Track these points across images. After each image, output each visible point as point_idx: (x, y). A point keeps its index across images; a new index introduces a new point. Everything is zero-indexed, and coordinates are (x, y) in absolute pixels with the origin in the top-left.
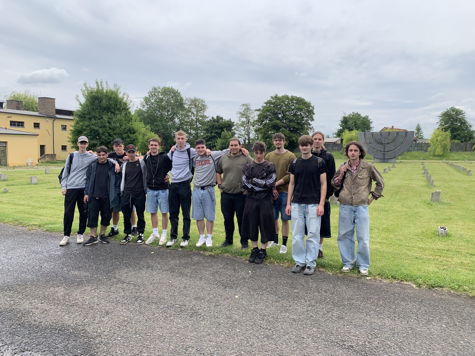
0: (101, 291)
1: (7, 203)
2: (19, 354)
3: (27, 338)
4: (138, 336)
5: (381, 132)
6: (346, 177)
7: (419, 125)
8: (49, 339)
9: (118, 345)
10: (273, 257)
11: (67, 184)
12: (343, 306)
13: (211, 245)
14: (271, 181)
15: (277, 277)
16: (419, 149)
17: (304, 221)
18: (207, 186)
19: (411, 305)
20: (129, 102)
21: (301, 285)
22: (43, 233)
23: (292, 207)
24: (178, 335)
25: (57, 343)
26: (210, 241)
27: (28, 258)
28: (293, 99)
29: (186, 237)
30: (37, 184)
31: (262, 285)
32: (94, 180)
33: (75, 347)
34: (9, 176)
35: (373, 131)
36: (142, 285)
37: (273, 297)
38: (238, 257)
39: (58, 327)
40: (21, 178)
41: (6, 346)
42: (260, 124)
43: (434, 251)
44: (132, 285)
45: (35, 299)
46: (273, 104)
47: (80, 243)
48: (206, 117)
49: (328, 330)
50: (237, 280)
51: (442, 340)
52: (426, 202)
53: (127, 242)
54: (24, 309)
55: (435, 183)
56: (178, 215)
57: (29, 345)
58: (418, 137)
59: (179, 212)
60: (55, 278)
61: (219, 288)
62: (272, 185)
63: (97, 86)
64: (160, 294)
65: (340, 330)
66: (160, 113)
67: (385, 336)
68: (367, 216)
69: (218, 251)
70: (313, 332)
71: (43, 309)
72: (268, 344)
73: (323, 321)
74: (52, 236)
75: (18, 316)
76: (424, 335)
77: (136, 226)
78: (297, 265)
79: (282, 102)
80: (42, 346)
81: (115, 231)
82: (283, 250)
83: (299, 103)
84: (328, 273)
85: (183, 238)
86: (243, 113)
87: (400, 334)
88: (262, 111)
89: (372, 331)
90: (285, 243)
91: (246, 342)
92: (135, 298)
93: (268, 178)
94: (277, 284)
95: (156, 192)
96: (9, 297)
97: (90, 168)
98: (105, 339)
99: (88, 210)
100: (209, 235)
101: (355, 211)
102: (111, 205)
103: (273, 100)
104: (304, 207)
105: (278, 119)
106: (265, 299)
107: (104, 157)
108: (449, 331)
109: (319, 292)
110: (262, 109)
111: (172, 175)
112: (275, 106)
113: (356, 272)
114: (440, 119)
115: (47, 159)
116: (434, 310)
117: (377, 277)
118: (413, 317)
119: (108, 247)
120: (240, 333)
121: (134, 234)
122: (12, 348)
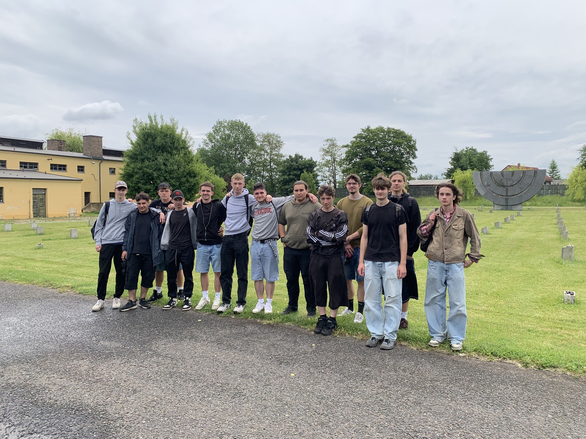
0: (131, 366)
1: (40, 261)
2: (26, 437)
3: (38, 419)
4: (166, 419)
5: (502, 172)
6: (436, 227)
7: (554, 162)
8: (62, 421)
9: (141, 430)
10: (344, 327)
11: (102, 239)
12: (424, 389)
13: (271, 311)
14: (341, 234)
15: (346, 351)
16: (554, 192)
17: (381, 283)
18: (268, 239)
19: (511, 389)
20: (189, 140)
21: (375, 362)
22: (76, 296)
23: (366, 265)
24: (213, 420)
25: (71, 425)
26: (269, 307)
27: (54, 325)
28: (389, 131)
29: (241, 301)
30: (77, 238)
31: (326, 361)
32: (134, 233)
33: (92, 430)
34: (47, 229)
35: (493, 170)
36: (181, 358)
37: (337, 376)
38: (302, 327)
39: (75, 406)
40: (60, 231)
41: (13, 427)
42: (348, 163)
43: (555, 323)
44: (169, 359)
45: (54, 374)
46: (364, 138)
47: (116, 309)
48: (282, 156)
49: (400, 417)
50: (296, 355)
51: (544, 433)
52: (555, 260)
53: (171, 308)
54: (40, 385)
55: (569, 236)
56: (232, 275)
57: (39, 427)
58: (553, 178)
59: (232, 271)
60: (80, 349)
61: (273, 364)
62: (343, 239)
63: (150, 121)
64: (200, 370)
65: (414, 418)
66: (227, 152)
67: (471, 427)
68: (461, 277)
69: (278, 320)
70: (379, 419)
71: (62, 385)
72: (321, 432)
73: (396, 406)
74: (85, 299)
75: (32, 393)
76: (521, 427)
77: (182, 288)
78: (373, 337)
79: (375, 135)
80: (54, 429)
81: (158, 295)
82: (358, 319)
83: (398, 136)
84: (412, 347)
85: (237, 302)
86: (328, 150)
87: (490, 425)
88: (350, 148)
89: (455, 420)
90: (361, 310)
91: (294, 429)
92: (170, 374)
93: (337, 231)
94: (345, 360)
95: (209, 248)
96: (25, 371)
97: (129, 219)
98: (126, 422)
99: (127, 269)
100: (268, 299)
101: (446, 271)
102: (154, 262)
103: (364, 133)
104: (380, 265)
105: (371, 156)
106: (326, 378)
107: (145, 205)
108: (555, 422)
109: (396, 371)
110: (351, 145)
111: (226, 226)
112: (367, 140)
113: (447, 346)
114: (581, 154)
115: (93, 209)
116: (540, 396)
117: (473, 354)
118: (511, 403)
119: (148, 313)
120: (289, 419)
121: (180, 298)
122: (19, 429)
